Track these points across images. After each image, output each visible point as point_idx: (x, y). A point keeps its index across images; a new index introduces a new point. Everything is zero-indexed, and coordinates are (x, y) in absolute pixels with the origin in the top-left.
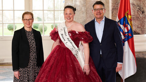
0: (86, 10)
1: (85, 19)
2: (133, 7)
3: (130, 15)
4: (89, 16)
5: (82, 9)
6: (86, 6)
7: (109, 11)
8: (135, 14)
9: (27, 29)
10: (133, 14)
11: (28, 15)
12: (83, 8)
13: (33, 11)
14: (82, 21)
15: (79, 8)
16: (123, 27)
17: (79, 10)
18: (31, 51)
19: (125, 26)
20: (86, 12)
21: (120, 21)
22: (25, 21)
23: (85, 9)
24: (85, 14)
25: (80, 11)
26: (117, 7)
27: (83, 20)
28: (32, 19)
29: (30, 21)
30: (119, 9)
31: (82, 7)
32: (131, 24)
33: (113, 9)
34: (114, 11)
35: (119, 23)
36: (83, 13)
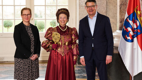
3: (140, 10)
9: (26, 24)
11: (26, 10)
13: (35, 6)
16: (132, 23)
19: (134, 22)
22: (24, 16)
29: (29, 16)
32: (140, 20)
35: (128, 19)
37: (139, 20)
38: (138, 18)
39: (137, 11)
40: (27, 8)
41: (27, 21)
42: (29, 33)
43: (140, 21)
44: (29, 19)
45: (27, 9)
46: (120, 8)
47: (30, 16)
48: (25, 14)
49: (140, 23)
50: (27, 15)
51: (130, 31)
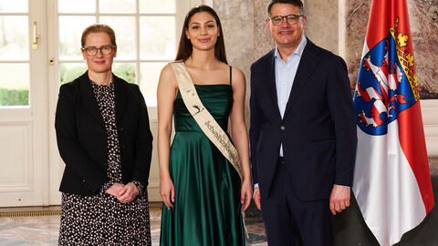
0: (255, 16)
1: (249, 46)
2: (418, 6)
4: (263, 35)
5: (239, 11)
7: (334, 18)
8: (425, 29)
11: (98, 34)
12: (243, 7)
14: (239, 55)
15: (227, 6)
16: (381, 73)
17: (228, 13)
18: (111, 147)
20: (255, 21)
21: (372, 54)
22: (92, 53)
23: (252, 10)
24: (250, 29)
25: (232, 17)
26: (364, 7)
27: (243, 50)
29: (106, 52)
30: (370, 13)
32: (405, 63)
33: (350, 13)
34: (355, 21)
35: (369, 60)
36: (243, 26)
37: (402, 63)
38: (400, 57)
39: (396, 35)
40: (98, 26)
42: (104, 108)
43: (404, 67)
44: (107, 62)
45: (99, 31)
46: (348, 25)
47: (109, 51)
48: (94, 47)
49: (406, 73)
50: (101, 49)
51: (374, 100)
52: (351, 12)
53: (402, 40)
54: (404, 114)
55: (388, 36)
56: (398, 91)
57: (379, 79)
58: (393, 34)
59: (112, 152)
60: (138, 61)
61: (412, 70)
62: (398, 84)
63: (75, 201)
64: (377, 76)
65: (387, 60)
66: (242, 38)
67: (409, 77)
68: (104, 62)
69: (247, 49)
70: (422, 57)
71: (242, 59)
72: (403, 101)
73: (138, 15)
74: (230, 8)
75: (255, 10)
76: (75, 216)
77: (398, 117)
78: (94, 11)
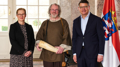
0: (72, 6)
1: (70, 15)
2: (118, 3)
4: (74, 11)
5: (67, 5)
6: (71, 2)
7: (94, 6)
10: (118, 10)
11: (21, 10)
12: (68, 4)
14: (67, 17)
15: (64, 3)
16: (107, 22)
17: (64, 5)
20: (71, 8)
22: (19, 16)
23: (71, 4)
24: (70, 10)
25: (65, 6)
26: (102, 3)
27: (68, 16)
28: (25, 14)
29: (24, 15)
30: (104, 5)
31: (67, 2)
34: (100, 7)
36: (68, 9)
37: (113, 19)
38: (112, 18)
39: (111, 11)
41: (22, 20)
42: (23, 31)
43: (113, 21)
44: (24, 18)
46: (98, 9)
50: (22, 14)
51: (105, 30)
52: (99, 5)
53: (113, 13)
54: (114, 34)
55: (109, 12)
56: (112, 28)
57: (107, 24)
58: (110, 11)
59: (25, 43)
60: (38, 19)
61: (116, 21)
62: (112, 26)
63: (15, 57)
64: (106, 23)
65: (109, 18)
66: (68, 12)
67: (115, 24)
68: (23, 18)
69: (69, 15)
70: (119, 18)
71: (68, 18)
72: (113, 31)
73: (38, 6)
74: (65, 4)
75: (72, 4)
76: (15, 61)
77: (112, 35)
78: (26, 5)
